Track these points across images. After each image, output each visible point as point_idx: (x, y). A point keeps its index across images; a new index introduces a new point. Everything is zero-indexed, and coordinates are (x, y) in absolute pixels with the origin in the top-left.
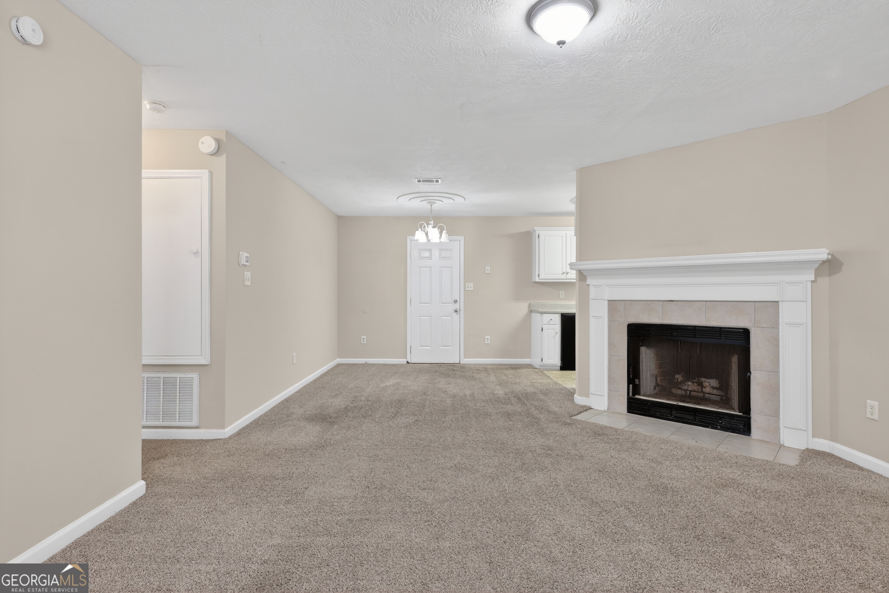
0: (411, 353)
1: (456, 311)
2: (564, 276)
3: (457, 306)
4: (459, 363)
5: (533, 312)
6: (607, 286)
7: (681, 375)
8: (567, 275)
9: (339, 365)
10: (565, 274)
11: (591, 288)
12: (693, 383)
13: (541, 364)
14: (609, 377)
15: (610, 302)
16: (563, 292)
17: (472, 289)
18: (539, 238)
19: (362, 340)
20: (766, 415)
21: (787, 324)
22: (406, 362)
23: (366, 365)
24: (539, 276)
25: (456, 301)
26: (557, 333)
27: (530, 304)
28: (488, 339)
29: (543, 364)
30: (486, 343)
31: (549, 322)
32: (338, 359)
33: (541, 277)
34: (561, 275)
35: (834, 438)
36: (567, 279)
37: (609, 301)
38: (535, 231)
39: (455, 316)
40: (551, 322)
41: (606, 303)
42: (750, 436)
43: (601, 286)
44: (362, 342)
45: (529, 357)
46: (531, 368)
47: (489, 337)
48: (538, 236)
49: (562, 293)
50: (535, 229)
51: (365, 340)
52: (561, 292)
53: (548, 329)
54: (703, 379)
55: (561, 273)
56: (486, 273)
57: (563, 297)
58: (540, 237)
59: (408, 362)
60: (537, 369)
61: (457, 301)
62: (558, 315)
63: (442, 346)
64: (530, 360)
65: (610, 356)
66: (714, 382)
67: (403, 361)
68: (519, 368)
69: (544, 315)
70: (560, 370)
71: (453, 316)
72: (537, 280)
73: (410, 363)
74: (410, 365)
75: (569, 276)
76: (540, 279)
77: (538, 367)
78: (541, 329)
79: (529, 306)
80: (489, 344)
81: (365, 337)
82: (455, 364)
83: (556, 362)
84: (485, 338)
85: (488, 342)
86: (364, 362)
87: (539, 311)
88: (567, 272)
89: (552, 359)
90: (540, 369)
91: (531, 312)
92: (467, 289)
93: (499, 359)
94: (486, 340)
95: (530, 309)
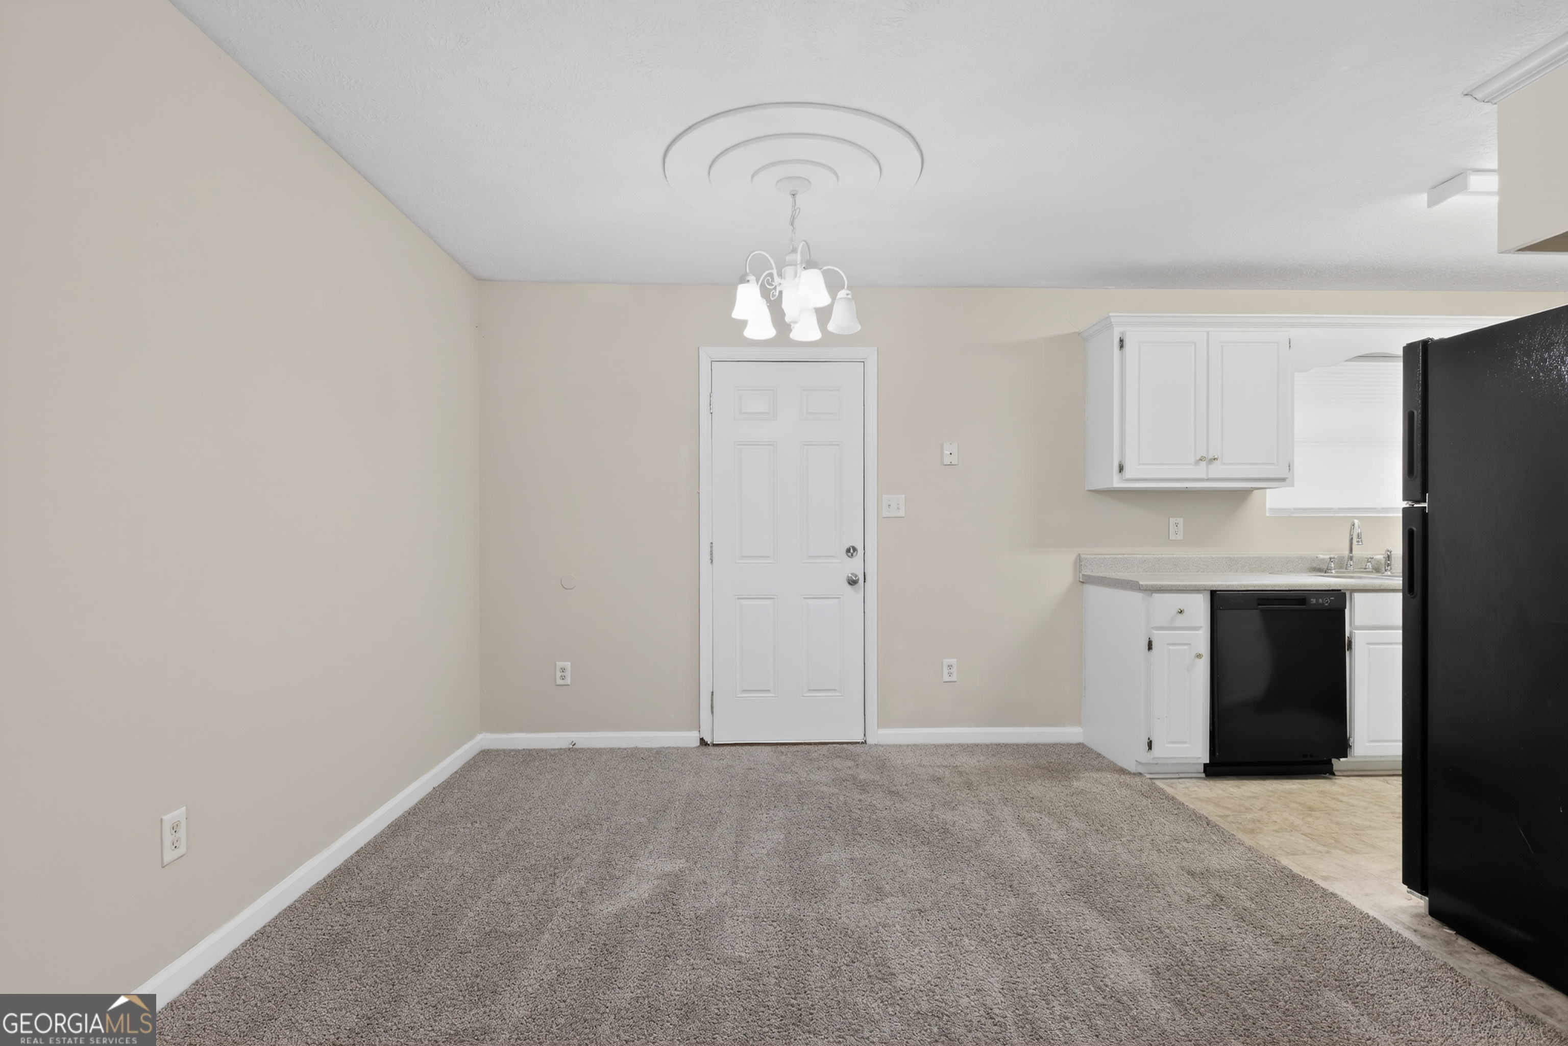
0: (712, 712)
1: (852, 582)
2: (1201, 471)
3: (854, 566)
4: (862, 743)
5: (1092, 583)
8: (1210, 467)
9: (485, 756)
10: (1204, 464)
13: (1145, 757)
16: (1180, 521)
17: (902, 513)
18: (1122, 347)
19: (559, 674)
22: (697, 743)
23: (573, 751)
24: (1121, 469)
25: (851, 551)
26: (1198, 656)
27: (1079, 555)
28: (950, 667)
29: (1154, 758)
30: (946, 678)
31: (1174, 619)
32: (480, 737)
33: (1129, 472)
34: (1191, 467)
36: (1209, 480)
38: (1109, 326)
39: (853, 596)
40: (1181, 621)
44: (559, 682)
45: (1076, 721)
47: (953, 661)
48: (1121, 341)
49: (1177, 525)
50: (1113, 320)
51: (568, 674)
52: (1172, 520)
53: (1169, 644)
55: (1192, 462)
56: (947, 462)
58: (1127, 344)
59: (703, 742)
60: (1130, 773)
61: (855, 549)
62: (1201, 597)
63: (810, 690)
64: (1079, 730)
67: (690, 739)
69: (1157, 596)
70: (1203, 775)
71: (843, 595)
72: (1117, 483)
73: (709, 745)
74: (712, 750)
75: (1216, 470)
76: (1125, 480)
77: (1131, 767)
78: (1147, 642)
79: (1079, 562)
80: (955, 682)
81: (568, 664)
82: (851, 747)
83: (1200, 752)
84: (943, 661)
85: (950, 674)
86: (565, 745)
87: (1141, 583)
88: (1211, 457)
89: (1185, 743)
90: (1140, 774)
91: (1083, 582)
92: (886, 513)
93: (985, 728)
94: (946, 670)
95: (1083, 575)
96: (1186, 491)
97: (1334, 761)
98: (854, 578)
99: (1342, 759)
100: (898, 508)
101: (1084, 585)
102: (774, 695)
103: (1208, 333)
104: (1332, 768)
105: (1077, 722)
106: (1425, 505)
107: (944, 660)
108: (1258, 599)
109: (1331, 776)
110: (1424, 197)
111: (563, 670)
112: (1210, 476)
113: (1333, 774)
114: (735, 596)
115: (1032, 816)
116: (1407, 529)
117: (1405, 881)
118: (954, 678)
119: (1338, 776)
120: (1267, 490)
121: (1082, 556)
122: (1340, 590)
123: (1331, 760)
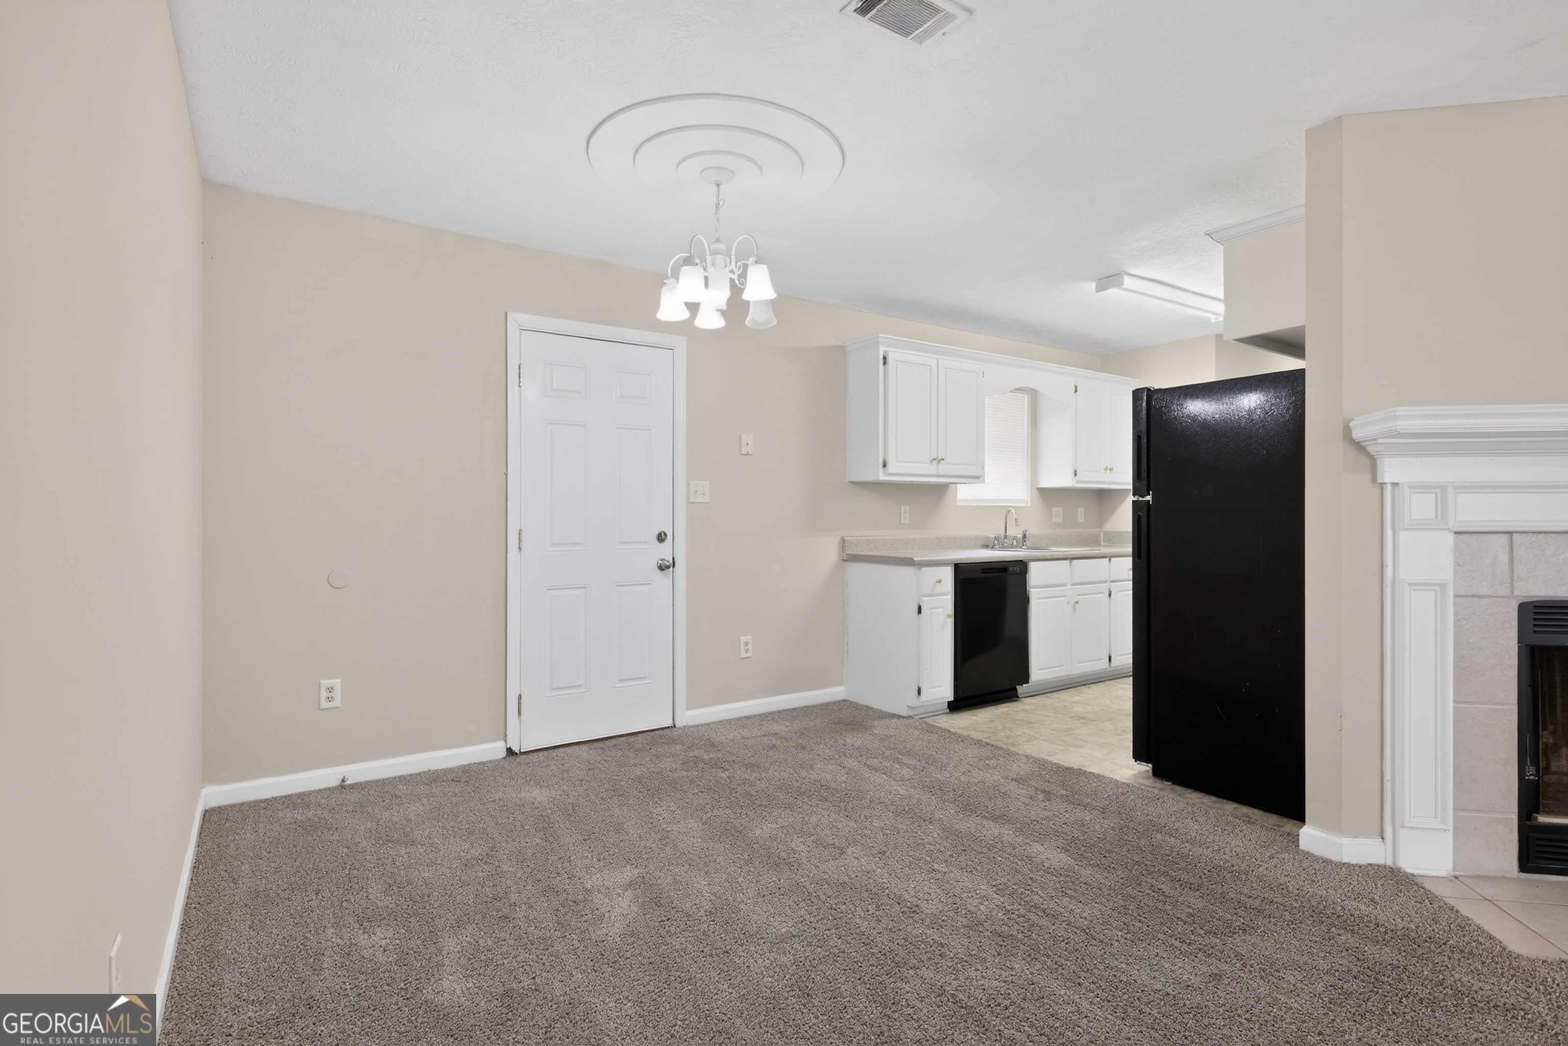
0: (520, 715)
1: (663, 568)
2: (932, 469)
3: (664, 551)
4: (672, 727)
6: (1456, 488)
8: (939, 466)
10: (936, 463)
11: (1402, 492)
14: (1456, 768)
15: (1461, 537)
16: (907, 508)
17: (706, 499)
18: (885, 363)
19: (324, 695)
22: (503, 754)
24: (885, 466)
25: (661, 538)
26: (948, 616)
27: (843, 540)
28: (746, 644)
29: (923, 702)
30: (743, 655)
31: (934, 588)
32: (205, 792)
33: (891, 468)
34: (928, 465)
36: (938, 476)
37: (1457, 533)
38: (877, 345)
39: (663, 582)
40: (938, 589)
41: (1443, 540)
44: (324, 704)
45: (840, 681)
47: (748, 638)
48: (885, 358)
49: (906, 512)
50: (880, 340)
51: (337, 694)
52: (903, 508)
53: (931, 609)
55: (931, 461)
56: (744, 452)
57: (907, 522)
58: (891, 361)
59: (510, 752)
60: (903, 717)
61: (665, 535)
62: (950, 568)
63: (621, 681)
64: (842, 689)
65: (1460, 704)
67: (494, 750)
69: (925, 569)
70: (948, 710)
71: (653, 581)
72: (882, 477)
73: (516, 754)
74: (520, 759)
75: (942, 469)
76: (887, 474)
77: (903, 712)
78: (917, 607)
79: (844, 543)
80: (750, 657)
81: (336, 682)
82: (660, 732)
83: (947, 692)
84: (740, 640)
85: (747, 651)
86: (335, 782)
87: (915, 559)
88: (939, 458)
89: (940, 686)
90: (908, 717)
91: (845, 561)
92: (692, 500)
93: (778, 697)
94: (743, 648)
95: (847, 554)
96: (912, 484)
97: (1018, 687)
98: (668, 564)
99: (1024, 685)
100: (704, 494)
101: (846, 563)
102: (585, 690)
103: (938, 359)
104: (1017, 692)
105: (840, 683)
106: (1149, 498)
107: (742, 638)
108: (983, 569)
109: (1016, 699)
110: (1093, 285)
111: (330, 690)
112: (940, 473)
113: (1018, 697)
114: (545, 587)
115: (875, 762)
116: (1137, 516)
117: (1133, 758)
118: (750, 654)
119: (1022, 698)
120: (958, 485)
121: (847, 538)
122: (1022, 561)
123: (1016, 688)
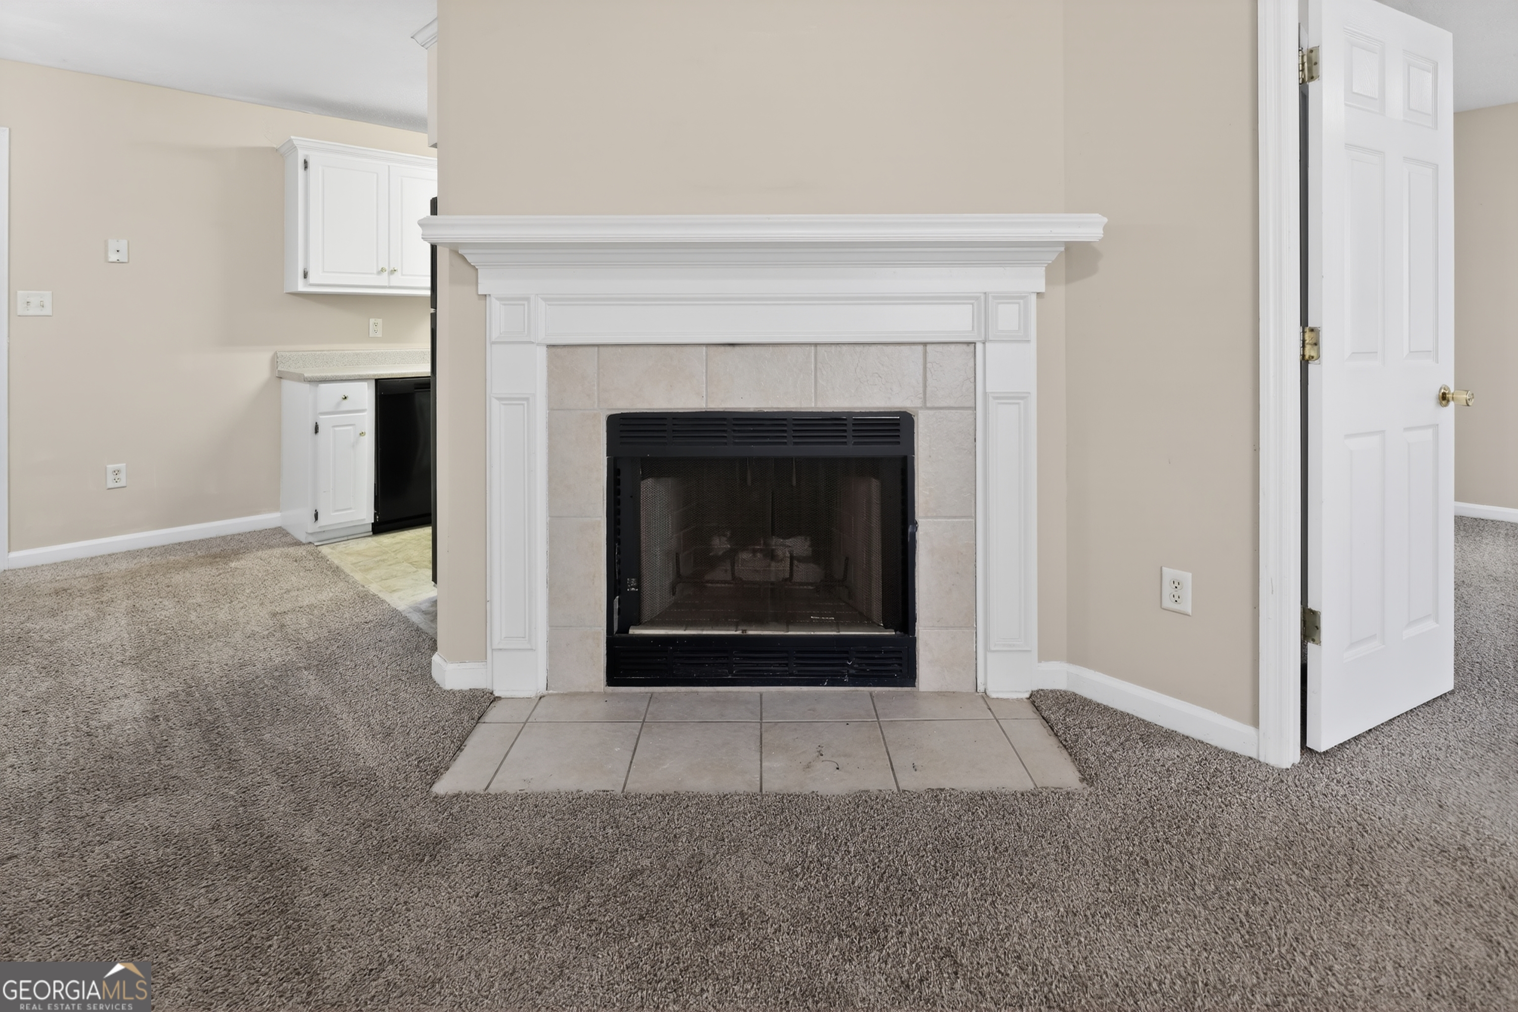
2: (383, 280)
5: (286, 378)
6: (545, 300)
7: (725, 536)
8: (392, 277)
10: (386, 274)
11: (495, 306)
12: (754, 552)
13: (312, 527)
14: (551, 585)
15: (554, 350)
16: (380, 321)
17: (46, 310)
18: (306, 167)
20: (947, 628)
21: (997, 398)
24: (305, 275)
26: (362, 434)
27: (276, 353)
28: (116, 473)
29: (320, 525)
30: (111, 484)
31: (338, 404)
33: (312, 278)
34: (373, 276)
35: (1076, 657)
36: (390, 287)
37: (550, 346)
38: (294, 148)
40: (346, 405)
41: (542, 354)
42: (915, 686)
43: (528, 299)
45: (275, 506)
46: (279, 546)
47: (120, 466)
48: (306, 162)
49: (376, 324)
50: (295, 142)
52: (372, 321)
53: (334, 426)
54: (775, 541)
55: (375, 272)
56: (112, 258)
57: (379, 335)
58: (311, 166)
60: (298, 543)
62: (365, 385)
64: (276, 515)
65: (555, 519)
66: (799, 545)
68: (236, 554)
69: (323, 386)
70: (371, 533)
72: (302, 287)
75: (396, 280)
76: (309, 285)
77: (304, 538)
78: (315, 426)
79: (275, 361)
80: (123, 487)
83: (366, 513)
84: (107, 469)
85: (116, 480)
88: (392, 268)
89: (350, 509)
90: (310, 543)
91: (280, 378)
92: (22, 312)
94: (110, 477)
95: (278, 371)
100: (42, 305)
101: (278, 381)
103: (389, 166)
105: (275, 508)
107: (108, 466)
108: (415, 384)
112: (391, 285)
118: (122, 483)
121: (279, 354)
